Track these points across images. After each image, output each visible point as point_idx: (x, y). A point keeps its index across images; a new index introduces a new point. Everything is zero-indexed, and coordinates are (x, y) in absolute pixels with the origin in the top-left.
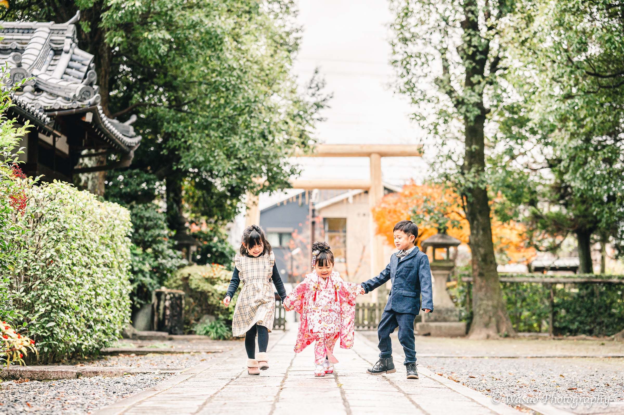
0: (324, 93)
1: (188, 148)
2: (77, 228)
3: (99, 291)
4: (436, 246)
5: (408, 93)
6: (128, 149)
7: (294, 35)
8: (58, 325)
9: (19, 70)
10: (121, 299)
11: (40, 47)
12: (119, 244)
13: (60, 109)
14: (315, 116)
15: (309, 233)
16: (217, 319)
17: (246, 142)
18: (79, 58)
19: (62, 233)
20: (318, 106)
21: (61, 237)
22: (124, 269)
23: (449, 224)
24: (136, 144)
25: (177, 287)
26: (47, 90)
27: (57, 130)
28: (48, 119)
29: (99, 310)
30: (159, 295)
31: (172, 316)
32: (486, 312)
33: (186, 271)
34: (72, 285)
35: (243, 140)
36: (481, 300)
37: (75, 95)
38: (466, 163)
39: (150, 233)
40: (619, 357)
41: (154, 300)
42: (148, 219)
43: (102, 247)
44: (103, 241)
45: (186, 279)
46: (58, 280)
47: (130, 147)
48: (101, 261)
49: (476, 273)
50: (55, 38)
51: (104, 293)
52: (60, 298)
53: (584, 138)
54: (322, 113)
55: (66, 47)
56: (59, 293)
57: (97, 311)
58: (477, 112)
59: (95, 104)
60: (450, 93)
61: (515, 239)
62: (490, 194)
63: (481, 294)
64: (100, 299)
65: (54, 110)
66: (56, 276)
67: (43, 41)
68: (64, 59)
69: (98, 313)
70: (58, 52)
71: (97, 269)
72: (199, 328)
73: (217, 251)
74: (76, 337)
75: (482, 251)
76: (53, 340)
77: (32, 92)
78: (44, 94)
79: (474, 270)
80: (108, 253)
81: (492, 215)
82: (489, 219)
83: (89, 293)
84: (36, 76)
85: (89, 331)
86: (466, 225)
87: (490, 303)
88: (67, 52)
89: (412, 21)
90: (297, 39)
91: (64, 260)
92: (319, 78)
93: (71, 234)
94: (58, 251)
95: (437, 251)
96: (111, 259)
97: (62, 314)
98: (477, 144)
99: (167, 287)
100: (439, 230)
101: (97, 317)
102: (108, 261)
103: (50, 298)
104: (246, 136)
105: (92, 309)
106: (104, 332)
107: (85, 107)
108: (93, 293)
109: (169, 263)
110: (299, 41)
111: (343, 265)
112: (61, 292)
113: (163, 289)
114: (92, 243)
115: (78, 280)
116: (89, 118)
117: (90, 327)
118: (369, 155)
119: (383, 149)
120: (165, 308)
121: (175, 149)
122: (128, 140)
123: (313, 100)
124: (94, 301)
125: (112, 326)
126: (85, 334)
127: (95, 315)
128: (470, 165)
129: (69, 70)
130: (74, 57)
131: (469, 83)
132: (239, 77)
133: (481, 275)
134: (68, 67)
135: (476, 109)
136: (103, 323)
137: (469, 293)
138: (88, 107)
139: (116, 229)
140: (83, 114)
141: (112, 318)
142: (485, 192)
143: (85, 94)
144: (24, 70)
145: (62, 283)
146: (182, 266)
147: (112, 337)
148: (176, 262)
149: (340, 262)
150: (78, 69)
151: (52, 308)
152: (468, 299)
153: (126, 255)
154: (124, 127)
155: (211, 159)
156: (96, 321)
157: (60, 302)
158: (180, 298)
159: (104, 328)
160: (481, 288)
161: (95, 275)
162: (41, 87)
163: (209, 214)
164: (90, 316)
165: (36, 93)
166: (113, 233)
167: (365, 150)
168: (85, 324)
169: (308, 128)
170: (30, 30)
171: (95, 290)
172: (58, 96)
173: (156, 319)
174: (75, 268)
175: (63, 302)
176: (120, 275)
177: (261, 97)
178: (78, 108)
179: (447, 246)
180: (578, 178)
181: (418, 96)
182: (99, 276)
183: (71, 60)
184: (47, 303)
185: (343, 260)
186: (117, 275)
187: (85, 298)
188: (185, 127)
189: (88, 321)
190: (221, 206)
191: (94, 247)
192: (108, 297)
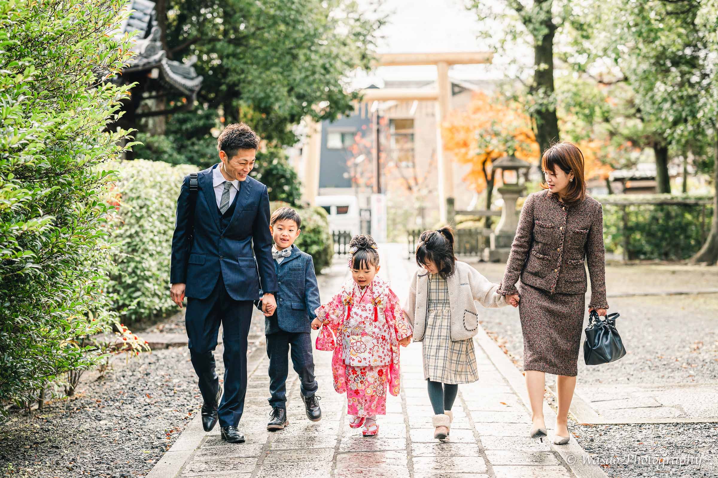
4: (505, 169)
5: (474, 10)
14: (378, 34)
15: (374, 136)
18: (141, 7)
20: (381, 23)
24: (198, 86)
37: (140, 53)
40: (681, 294)
47: (192, 90)
52: (145, 270)
53: (653, 61)
58: (545, 31)
59: (160, 60)
62: (560, 113)
73: (278, 174)
86: (535, 147)
95: (507, 173)
98: (546, 62)
103: (136, 270)
107: (151, 64)
111: (411, 170)
112: (145, 265)
116: (155, 74)
118: (435, 62)
119: (451, 58)
121: (235, 84)
122: (189, 83)
123: (374, 17)
128: (539, 85)
129: (132, 21)
132: (298, 11)
134: (131, 17)
135: (543, 27)
138: (154, 64)
140: (149, 71)
142: (554, 113)
143: (150, 50)
145: (146, 256)
149: (408, 167)
150: (140, 19)
151: (138, 280)
154: (184, 68)
155: (272, 94)
163: (269, 138)
167: (432, 58)
177: (321, 30)
178: (144, 65)
179: (516, 168)
180: (648, 102)
181: (485, 12)
184: (133, 275)
185: (410, 164)
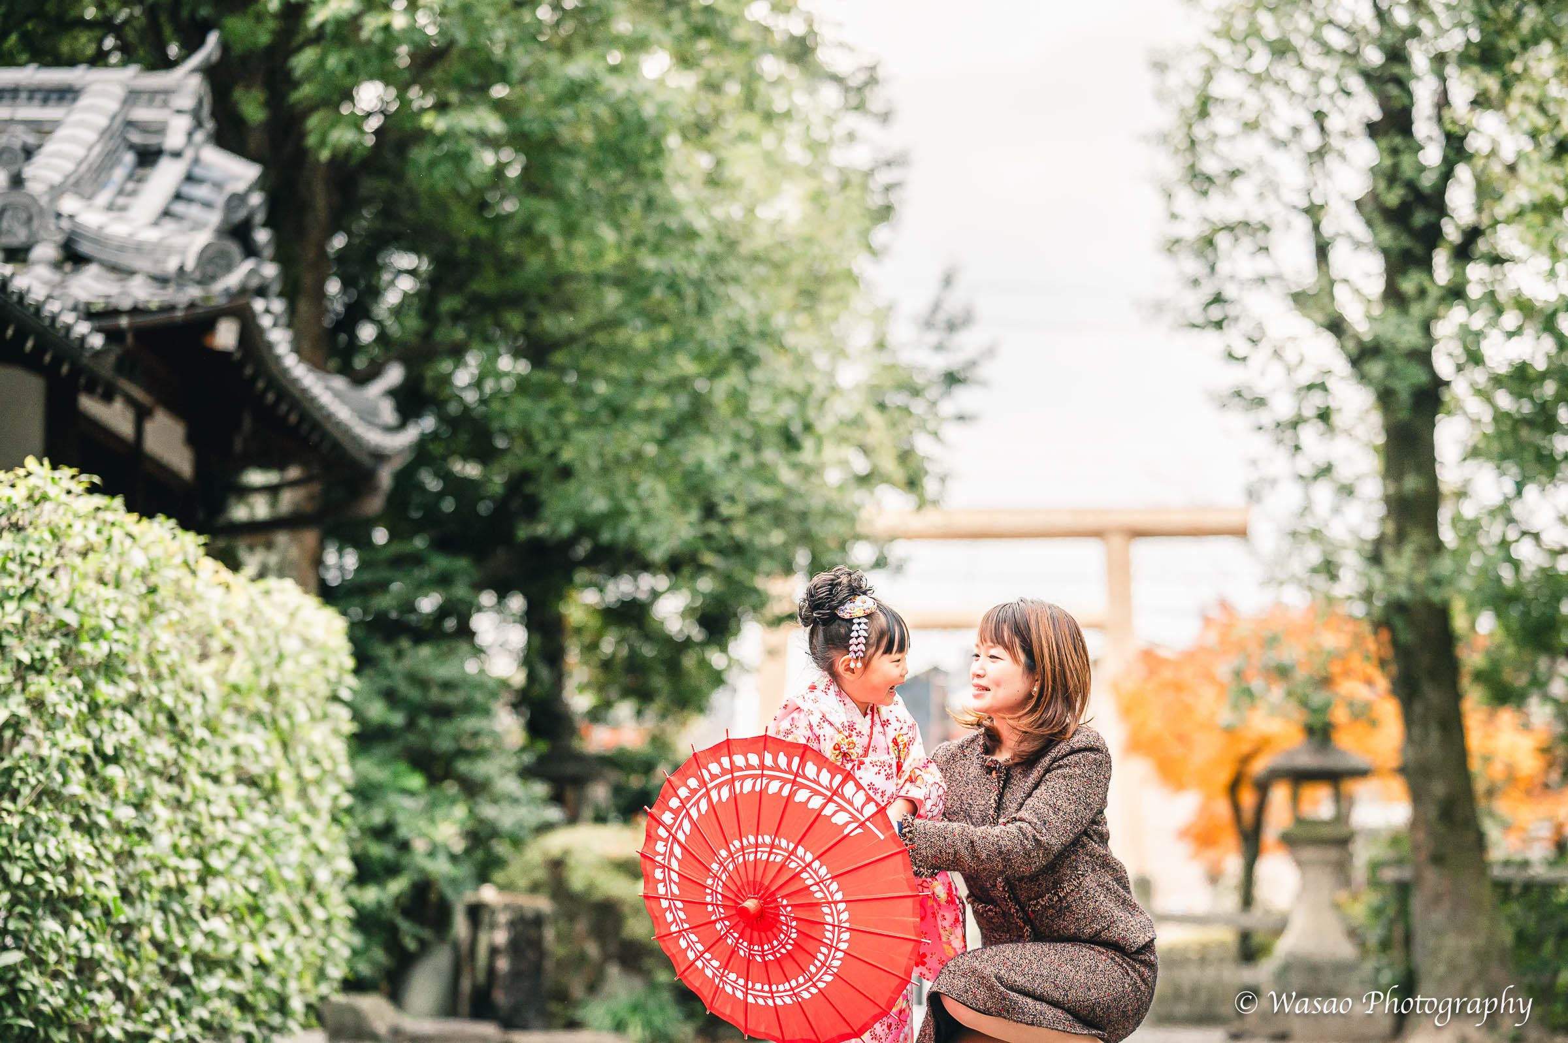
0: (967, 344)
1: (566, 473)
2: (117, 635)
3: (216, 862)
4: (1300, 778)
6: (367, 461)
7: (884, 177)
8: (41, 963)
9: (15, 197)
10: (310, 901)
11: (92, 136)
12: (302, 716)
13: (135, 311)
14: (947, 407)
16: (653, 987)
17: (735, 457)
18: (215, 175)
19: (55, 643)
20: (952, 379)
21: (49, 654)
22: (324, 804)
23: (1340, 715)
24: (400, 452)
25: (535, 888)
26: (103, 256)
27: (131, 378)
28: (97, 341)
29: (216, 924)
30: (476, 912)
31: (515, 974)
32: (1453, 968)
33: (557, 842)
34: (100, 830)
35: (726, 448)
36: (1438, 933)
37: (181, 269)
38: (1390, 528)
39: (447, 728)
41: (460, 927)
42: (448, 686)
43: (229, 717)
44: (236, 699)
45: (557, 865)
46: (37, 804)
47: (380, 457)
48: (225, 763)
49: (1423, 855)
50: (142, 114)
51: (240, 870)
52: (43, 868)
54: (963, 398)
55: (175, 138)
56: (39, 850)
57: (205, 925)
59: (243, 294)
60: (1336, 326)
61: (1529, 763)
62: (1459, 620)
63: (1437, 917)
64: (218, 887)
65: (115, 313)
66: (25, 791)
67: (103, 122)
68: (166, 175)
69: (209, 935)
70: (148, 157)
71: (209, 787)
72: (596, 1012)
74: (119, 1009)
75: (1439, 789)
76: (18, 1015)
77: (57, 265)
78: (93, 269)
79: (1416, 848)
80: (256, 740)
81: (1466, 682)
82: (1456, 697)
83: (173, 861)
84: (71, 217)
85: (176, 993)
86: (1389, 712)
87: (1466, 943)
88: (177, 155)
89: (1222, 122)
90: (888, 188)
91: (60, 735)
92: (954, 303)
93: (93, 651)
94: (37, 705)
95: (1306, 793)
96: (267, 761)
97: (51, 925)
99: (503, 888)
100: (1310, 731)
101: (209, 947)
102: (255, 769)
104: (737, 437)
105: (189, 918)
106: (242, 1003)
107: (213, 303)
108: (193, 865)
109: (505, 817)
110: (893, 197)
112: (48, 847)
113: (488, 894)
114: (188, 697)
115: (125, 814)
116: (226, 336)
117: (180, 980)
118: (1097, 534)
120: (494, 951)
121: (526, 478)
122: (374, 438)
123: (939, 363)
124: (196, 894)
125: (272, 983)
126: (162, 1004)
127: (198, 941)
128: (1401, 537)
129: (179, 207)
130: (198, 172)
131: (1394, 296)
133: (1438, 859)
134: (178, 197)
136: (237, 973)
137: (1403, 911)
138: (222, 301)
139: (288, 666)
140: (208, 325)
141: (269, 957)
142: (1442, 614)
143: (215, 263)
144: (32, 197)
145: (54, 816)
146: (545, 828)
147: (276, 1019)
148: (530, 815)
151: (15, 900)
152: (1398, 933)
153: (332, 758)
154: (362, 397)
156: (205, 963)
157: (40, 882)
158: (538, 921)
159: (235, 986)
160: (1437, 899)
161: (201, 806)
162: (84, 248)
163: (643, 695)
164: (179, 942)
165: (68, 267)
166: (277, 678)
167: (1090, 522)
168: (164, 970)
169: (923, 445)
170: (66, 94)
171: (200, 856)
172: (131, 273)
173: (466, 985)
174: (113, 771)
175: (55, 883)
176: (306, 819)
178: (192, 306)
179: (1334, 777)
182: (216, 810)
183: (190, 178)
186: (292, 818)
187: (157, 881)
188: (556, 413)
189: (174, 958)
190: (673, 668)
191: (197, 710)
192: (254, 885)
